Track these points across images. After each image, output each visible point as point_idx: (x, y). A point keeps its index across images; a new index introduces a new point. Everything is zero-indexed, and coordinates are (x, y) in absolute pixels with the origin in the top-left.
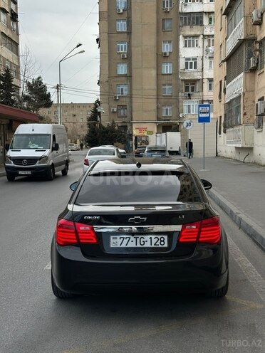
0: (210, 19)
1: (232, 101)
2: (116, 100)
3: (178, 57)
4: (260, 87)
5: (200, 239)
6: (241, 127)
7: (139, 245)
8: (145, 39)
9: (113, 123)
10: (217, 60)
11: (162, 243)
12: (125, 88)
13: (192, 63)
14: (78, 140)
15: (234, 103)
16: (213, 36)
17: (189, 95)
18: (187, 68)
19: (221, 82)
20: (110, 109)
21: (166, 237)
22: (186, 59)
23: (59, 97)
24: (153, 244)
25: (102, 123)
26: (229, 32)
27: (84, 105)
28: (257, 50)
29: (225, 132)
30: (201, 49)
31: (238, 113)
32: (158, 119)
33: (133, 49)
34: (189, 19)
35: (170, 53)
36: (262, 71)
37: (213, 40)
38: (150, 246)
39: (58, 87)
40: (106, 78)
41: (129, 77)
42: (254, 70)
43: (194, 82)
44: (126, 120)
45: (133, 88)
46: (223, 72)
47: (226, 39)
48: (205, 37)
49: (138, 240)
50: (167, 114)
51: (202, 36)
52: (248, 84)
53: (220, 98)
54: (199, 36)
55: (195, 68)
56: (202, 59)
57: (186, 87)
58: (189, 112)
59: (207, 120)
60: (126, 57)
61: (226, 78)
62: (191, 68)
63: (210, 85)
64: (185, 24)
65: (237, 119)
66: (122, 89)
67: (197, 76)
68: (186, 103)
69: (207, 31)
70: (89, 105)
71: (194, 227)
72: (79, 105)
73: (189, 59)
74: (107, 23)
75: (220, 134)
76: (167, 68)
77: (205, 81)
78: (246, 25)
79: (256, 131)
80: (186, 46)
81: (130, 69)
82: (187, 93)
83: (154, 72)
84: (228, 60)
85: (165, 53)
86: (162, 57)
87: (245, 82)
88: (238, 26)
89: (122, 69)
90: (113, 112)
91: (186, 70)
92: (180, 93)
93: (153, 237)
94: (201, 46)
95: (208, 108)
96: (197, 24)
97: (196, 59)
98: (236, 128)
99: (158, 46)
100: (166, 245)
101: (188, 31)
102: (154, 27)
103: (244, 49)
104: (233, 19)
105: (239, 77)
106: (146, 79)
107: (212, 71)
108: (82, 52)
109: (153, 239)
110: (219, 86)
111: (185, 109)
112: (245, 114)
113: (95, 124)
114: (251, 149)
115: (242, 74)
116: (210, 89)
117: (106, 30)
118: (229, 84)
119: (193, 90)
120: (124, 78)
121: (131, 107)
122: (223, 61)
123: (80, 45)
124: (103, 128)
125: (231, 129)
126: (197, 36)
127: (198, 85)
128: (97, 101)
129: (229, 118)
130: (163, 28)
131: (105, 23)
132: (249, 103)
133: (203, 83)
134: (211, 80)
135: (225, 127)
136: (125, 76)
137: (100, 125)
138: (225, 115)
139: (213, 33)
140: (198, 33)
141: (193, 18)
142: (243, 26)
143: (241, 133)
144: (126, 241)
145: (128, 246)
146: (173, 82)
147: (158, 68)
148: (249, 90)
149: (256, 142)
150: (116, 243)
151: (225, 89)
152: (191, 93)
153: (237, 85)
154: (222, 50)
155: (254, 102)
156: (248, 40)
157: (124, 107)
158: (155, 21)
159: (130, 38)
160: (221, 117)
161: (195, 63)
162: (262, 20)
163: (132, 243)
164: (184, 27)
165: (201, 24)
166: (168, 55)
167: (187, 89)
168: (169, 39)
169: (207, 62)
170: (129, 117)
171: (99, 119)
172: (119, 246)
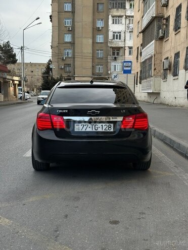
0: (131, 5)
1: (146, 60)
2: (63, 60)
3: (107, 31)
4: (166, 50)
5: (135, 127)
6: (152, 78)
7: (94, 130)
8: (85, 17)
9: (61, 76)
10: (136, 32)
11: (110, 129)
12: (70, 51)
13: (117, 36)
14: (35, 89)
15: (148, 61)
16: (132, 17)
17: (115, 58)
18: (114, 39)
19: (138, 48)
20: (59, 66)
21: (112, 125)
22: (113, 33)
23: (23, 55)
24: (103, 129)
25: (54, 77)
26: (144, 12)
27: (40, 64)
28: (164, 24)
29: (140, 83)
30: (124, 26)
31: (150, 68)
32: (93, 74)
33: (76, 24)
34: (116, 4)
35: (102, 28)
36: (167, 39)
37: (132, 20)
38: (101, 130)
39: (22, 48)
40: (56, 44)
41: (73, 44)
42: (162, 39)
43: (119, 49)
44: (70, 74)
45: (76, 51)
46: (140, 40)
47: (142, 17)
48: (127, 17)
49: (94, 126)
50: (99, 71)
51: (124, 17)
52: (157, 48)
53: (137, 59)
54: (123, 16)
55: (120, 39)
56: (125, 33)
57: (113, 52)
58: (115, 70)
59: (129, 72)
60: (71, 29)
61: (141, 45)
62: (117, 39)
63: (130, 51)
64: (113, 8)
65: (149, 73)
66: (68, 53)
67: (121, 44)
68: (113, 64)
69: (129, 13)
70: (43, 64)
71: (131, 118)
72: (35, 64)
73: (116, 33)
74: (57, 4)
75: (137, 84)
76: (100, 39)
77: (127, 48)
78: (157, 7)
79: (162, 81)
80: (113, 23)
81: (73, 38)
82: (114, 56)
83: (90, 41)
84: (143, 32)
85: (99, 28)
86: (96, 31)
87: (155, 47)
88: (151, 7)
89: (68, 38)
90: (61, 69)
91: (113, 41)
92: (109, 57)
93: (104, 125)
94: (124, 24)
95: (130, 63)
96: (121, 8)
97: (120, 33)
98: (148, 79)
99: (94, 23)
100: (112, 130)
101: (115, 12)
102: (91, 9)
103: (156, 23)
104: (148, 3)
105: (151, 43)
106: (85, 45)
107: (132, 41)
108: (40, 23)
109: (103, 126)
110: (136, 51)
111: (112, 68)
112: (155, 69)
113: (48, 77)
114: (158, 94)
115: (154, 41)
116: (130, 54)
117: (57, 9)
118: (144, 49)
119: (118, 54)
120: (69, 45)
121: (74, 65)
122: (140, 33)
123: (38, 18)
124: (54, 80)
125: (145, 80)
126: (121, 16)
127: (121, 52)
128: (50, 61)
129: (144, 72)
130: (98, 9)
131: (56, 4)
132: (158, 62)
133: (125, 50)
134: (130, 48)
135: (141, 79)
136: (70, 43)
137: (52, 77)
138: (141, 71)
139: (133, 14)
140: (122, 14)
141: (119, 4)
142: (154, 8)
143: (152, 83)
144: (85, 127)
145: (87, 130)
146: (104, 48)
147: (94, 38)
148: (158, 52)
149: (162, 89)
150: (78, 128)
151: (141, 53)
152: (116, 56)
153: (150, 49)
154: (140, 25)
155: (161, 61)
156: (158, 17)
157: (69, 65)
158: (92, 5)
159: (74, 16)
160: (137, 73)
161: (120, 35)
162: (168, 3)
163: (89, 128)
164: (112, 10)
165: (124, 8)
166: (100, 29)
167: (114, 54)
168: (102, 17)
169: (128, 35)
170: (72, 73)
171: (51, 74)
172: (80, 130)
